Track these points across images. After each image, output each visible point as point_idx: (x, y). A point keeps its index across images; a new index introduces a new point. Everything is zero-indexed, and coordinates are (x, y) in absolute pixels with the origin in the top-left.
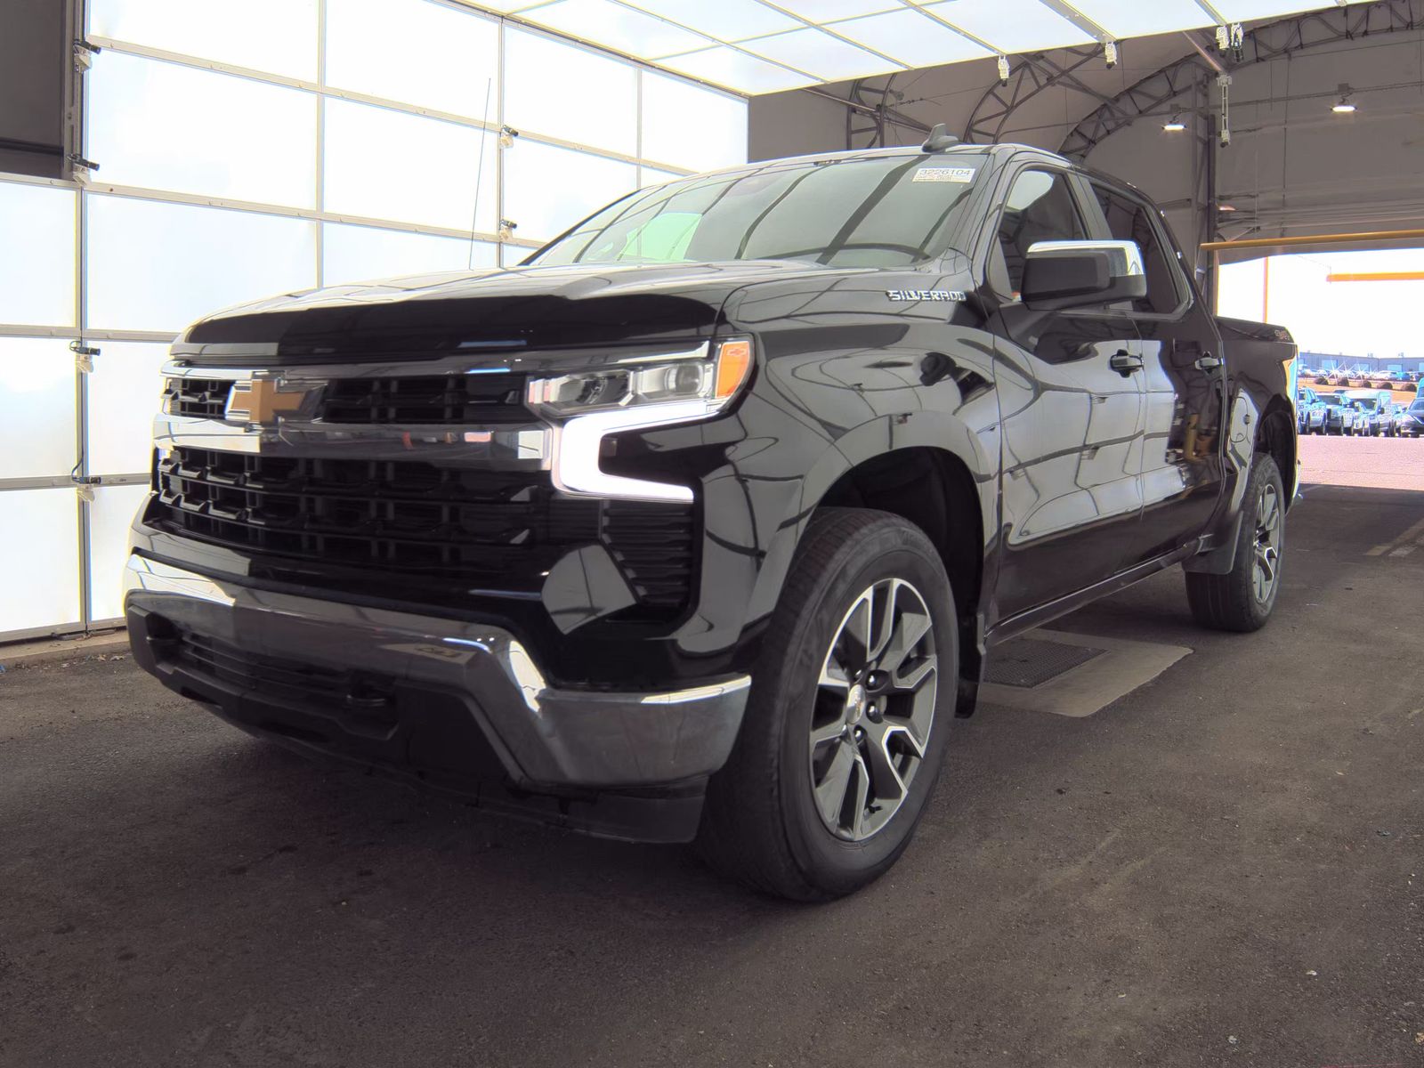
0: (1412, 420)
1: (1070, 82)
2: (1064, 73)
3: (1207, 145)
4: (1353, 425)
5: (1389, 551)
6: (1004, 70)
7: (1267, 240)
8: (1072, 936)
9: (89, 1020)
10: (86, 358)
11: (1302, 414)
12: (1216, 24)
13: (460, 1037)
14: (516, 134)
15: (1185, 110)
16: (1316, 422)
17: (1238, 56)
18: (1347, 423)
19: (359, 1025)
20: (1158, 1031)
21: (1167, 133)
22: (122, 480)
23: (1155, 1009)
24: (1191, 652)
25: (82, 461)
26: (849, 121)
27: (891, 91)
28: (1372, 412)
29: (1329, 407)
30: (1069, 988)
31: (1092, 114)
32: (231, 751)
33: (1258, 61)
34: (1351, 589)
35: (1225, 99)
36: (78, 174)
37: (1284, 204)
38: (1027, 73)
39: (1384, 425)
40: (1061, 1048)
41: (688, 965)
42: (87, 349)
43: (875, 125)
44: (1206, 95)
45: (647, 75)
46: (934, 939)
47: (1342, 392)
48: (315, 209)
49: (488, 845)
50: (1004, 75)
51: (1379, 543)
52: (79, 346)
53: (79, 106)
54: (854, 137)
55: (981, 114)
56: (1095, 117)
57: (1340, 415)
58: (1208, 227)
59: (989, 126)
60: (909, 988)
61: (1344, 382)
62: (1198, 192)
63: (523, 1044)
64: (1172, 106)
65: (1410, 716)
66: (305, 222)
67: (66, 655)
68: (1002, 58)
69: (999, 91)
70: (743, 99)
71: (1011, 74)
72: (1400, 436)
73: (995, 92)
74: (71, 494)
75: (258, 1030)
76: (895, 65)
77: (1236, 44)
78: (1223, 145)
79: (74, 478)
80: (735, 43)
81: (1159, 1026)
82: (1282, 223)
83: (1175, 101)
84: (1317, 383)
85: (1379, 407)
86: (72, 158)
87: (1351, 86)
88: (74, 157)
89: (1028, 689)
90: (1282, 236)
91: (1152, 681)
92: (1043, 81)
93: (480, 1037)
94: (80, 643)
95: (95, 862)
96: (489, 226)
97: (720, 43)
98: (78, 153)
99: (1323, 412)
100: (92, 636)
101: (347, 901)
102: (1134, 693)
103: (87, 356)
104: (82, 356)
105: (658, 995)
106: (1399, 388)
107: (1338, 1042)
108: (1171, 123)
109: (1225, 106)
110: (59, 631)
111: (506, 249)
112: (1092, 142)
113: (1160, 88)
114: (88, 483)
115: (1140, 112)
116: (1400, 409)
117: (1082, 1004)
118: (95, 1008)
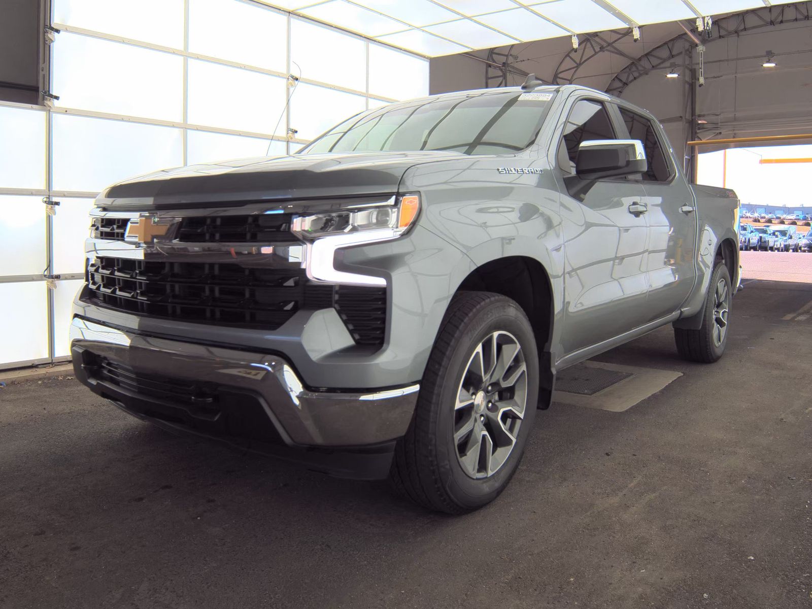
0: (808, 242)
1: (613, 50)
2: (609, 44)
3: (691, 87)
4: (774, 245)
5: (795, 317)
6: (575, 43)
7: (725, 140)
8: (614, 537)
9: (54, 585)
10: (52, 207)
11: (745, 239)
12: (696, 17)
13: (265, 595)
14: (297, 79)
15: (679, 66)
16: (754, 244)
17: (709, 35)
18: (771, 244)
19: (208, 588)
20: (664, 591)
21: (668, 78)
22: (72, 277)
23: (661, 579)
24: (682, 374)
25: (49, 266)
26: (487, 72)
27: (511, 55)
28: (785, 238)
29: (761, 235)
30: (612, 566)
31: (626, 68)
32: (134, 431)
33: (720, 38)
34: (773, 339)
35: (701, 59)
36: (47, 102)
37: (735, 119)
38: (589, 45)
39: (792, 245)
40: (608, 600)
41: (396, 553)
42: (52, 202)
43: (501, 74)
44: (691, 57)
45: (372, 46)
46: (535, 538)
47: (768, 226)
48: (182, 122)
49: (281, 485)
50: (576, 46)
51: (790, 313)
52: (48, 200)
53: (48, 64)
54: (489, 81)
55: (562, 68)
56: (627, 70)
57: (767, 240)
58: (692, 133)
59: (567, 75)
60: (521, 566)
61: (770, 221)
62: (686, 112)
63: (301, 598)
64: (671, 63)
65: (807, 411)
66: (177, 130)
67: (40, 377)
68: (574, 36)
69: (573, 55)
70: (426, 60)
71: (579, 45)
72: (801, 252)
73: (570, 55)
74: (43, 285)
75: (150, 590)
76: (514, 40)
77: (708, 28)
78: (701, 85)
79: (45, 276)
80: (422, 27)
81: (663, 588)
82: (734, 130)
83: (672, 61)
84: (754, 221)
85: (790, 235)
86: (44, 93)
87: (773, 52)
88: (45, 93)
89: (590, 396)
90: (734, 137)
91: (660, 391)
92: (597, 49)
93: (277, 594)
94: (48, 370)
95: (57, 494)
96: (282, 132)
97: (412, 27)
98: (48, 90)
99: (757, 238)
100: (55, 365)
101: (200, 517)
102: (649, 398)
103: (53, 206)
104: (50, 206)
105: (378, 571)
106: (801, 224)
107: (766, 597)
108: (671, 73)
109: (701, 64)
110: (37, 363)
111: (291, 145)
112: (626, 84)
113: (665, 53)
114: (53, 278)
115: (653, 67)
116: (801, 236)
117: (620, 576)
118: (57, 578)
